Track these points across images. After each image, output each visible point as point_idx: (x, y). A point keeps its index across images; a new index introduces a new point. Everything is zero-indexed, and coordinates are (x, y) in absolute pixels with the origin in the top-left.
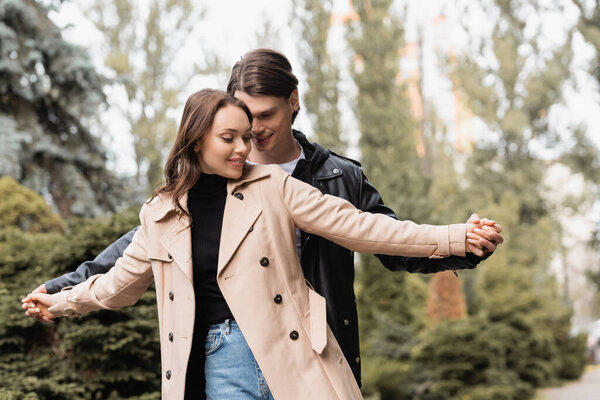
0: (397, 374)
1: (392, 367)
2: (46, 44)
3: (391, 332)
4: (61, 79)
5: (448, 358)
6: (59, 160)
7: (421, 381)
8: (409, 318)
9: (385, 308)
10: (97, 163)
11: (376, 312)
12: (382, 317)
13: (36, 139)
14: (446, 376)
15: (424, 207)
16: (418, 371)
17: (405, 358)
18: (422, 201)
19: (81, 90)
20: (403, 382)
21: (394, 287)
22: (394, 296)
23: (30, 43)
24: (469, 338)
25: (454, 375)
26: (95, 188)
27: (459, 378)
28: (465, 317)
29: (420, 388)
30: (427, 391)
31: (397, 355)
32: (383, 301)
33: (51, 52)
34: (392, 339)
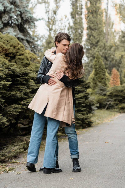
0: (103, 99)
1: (101, 97)
2: (21, 10)
3: (102, 88)
4: (25, 19)
5: (116, 96)
6: (22, 39)
7: (108, 101)
8: (106, 85)
9: (100, 82)
10: (32, 40)
11: (98, 83)
12: (100, 84)
13: (18, 34)
14: (115, 100)
15: (109, 53)
16: (108, 99)
17: (105, 95)
18: (109, 52)
19: (29, 22)
20: (104, 101)
21: (103, 76)
22: (102, 79)
23: (17, 9)
24: (122, 91)
25: (118, 100)
26: (31, 47)
27: (119, 101)
28: (120, 85)
29: (108, 103)
30: (110, 104)
31: (103, 94)
32: (99, 80)
33: (22, 12)
34: (101, 90)
